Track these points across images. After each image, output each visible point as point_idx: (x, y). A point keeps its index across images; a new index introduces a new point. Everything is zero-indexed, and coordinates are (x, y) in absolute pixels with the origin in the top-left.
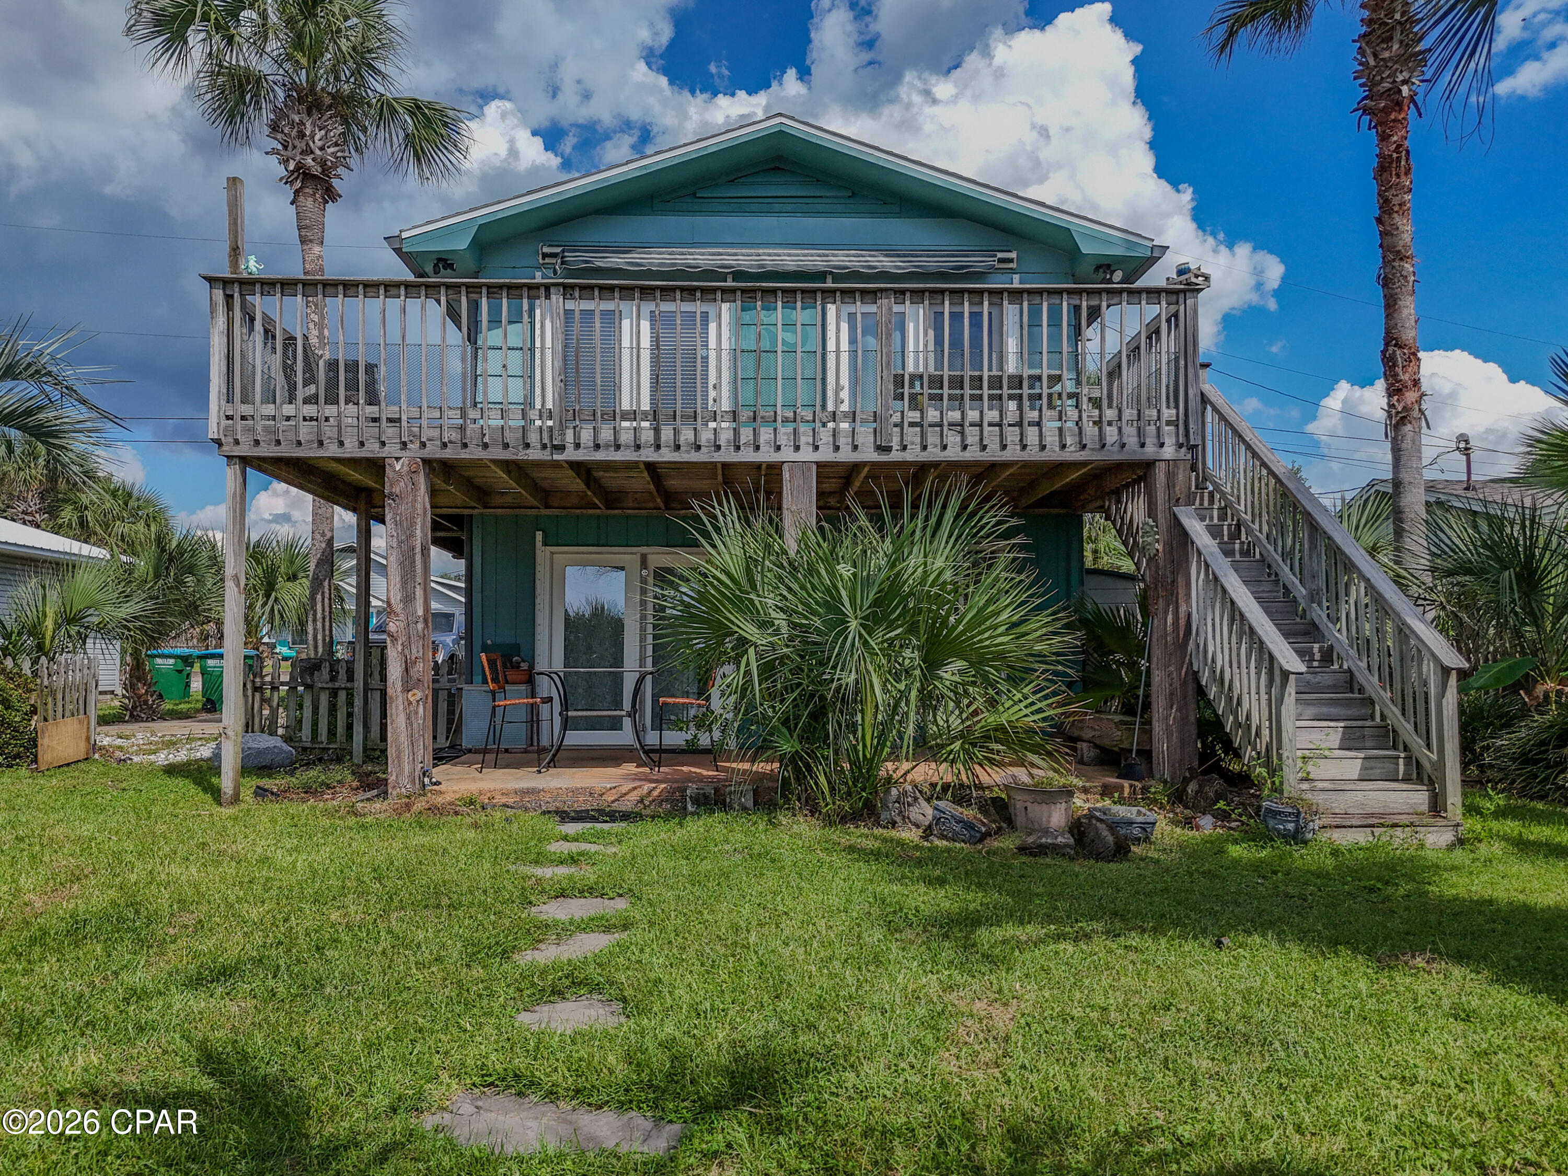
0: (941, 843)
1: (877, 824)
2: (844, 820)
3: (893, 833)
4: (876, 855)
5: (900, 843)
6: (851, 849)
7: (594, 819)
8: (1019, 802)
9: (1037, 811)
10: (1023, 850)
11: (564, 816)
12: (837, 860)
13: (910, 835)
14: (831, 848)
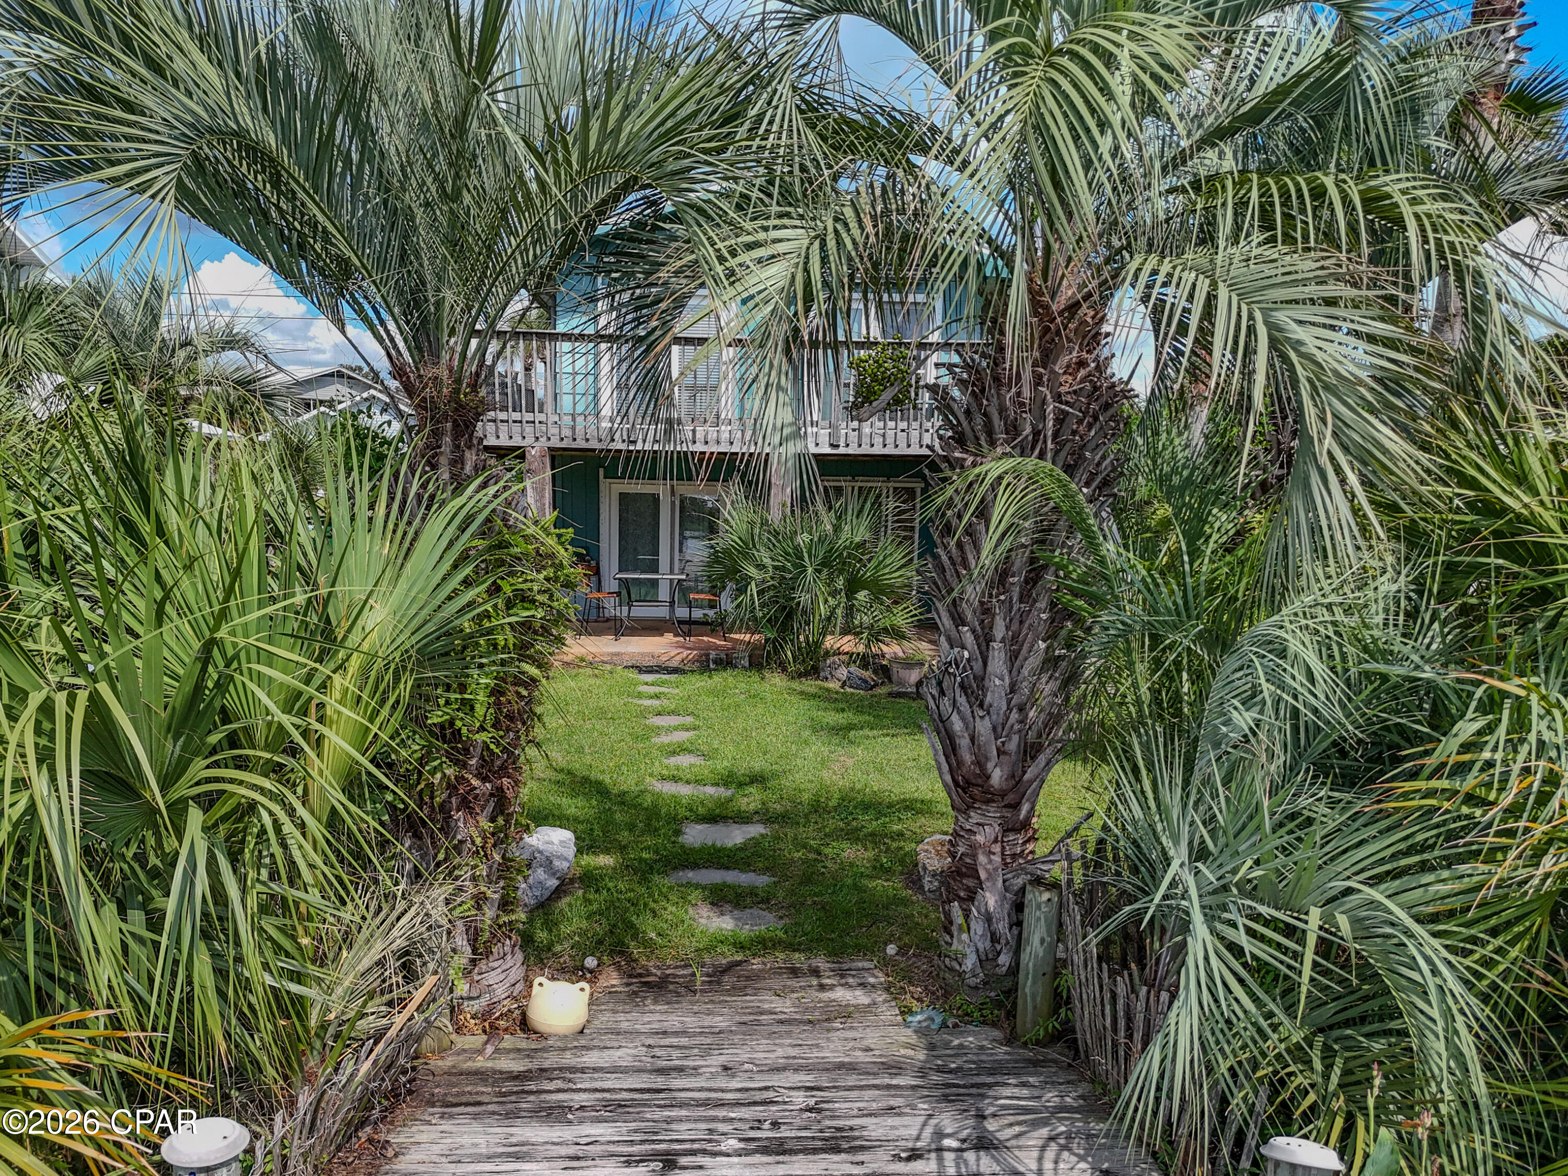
0: (849, 690)
1: (818, 678)
2: (800, 675)
3: (826, 685)
4: (815, 696)
5: (828, 690)
6: (802, 693)
7: (657, 672)
8: (895, 668)
9: (904, 673)
10: (890, 694)
11: (641, 670)
12: (794, 699)
13: (833, 685)
14: (792, 691)
